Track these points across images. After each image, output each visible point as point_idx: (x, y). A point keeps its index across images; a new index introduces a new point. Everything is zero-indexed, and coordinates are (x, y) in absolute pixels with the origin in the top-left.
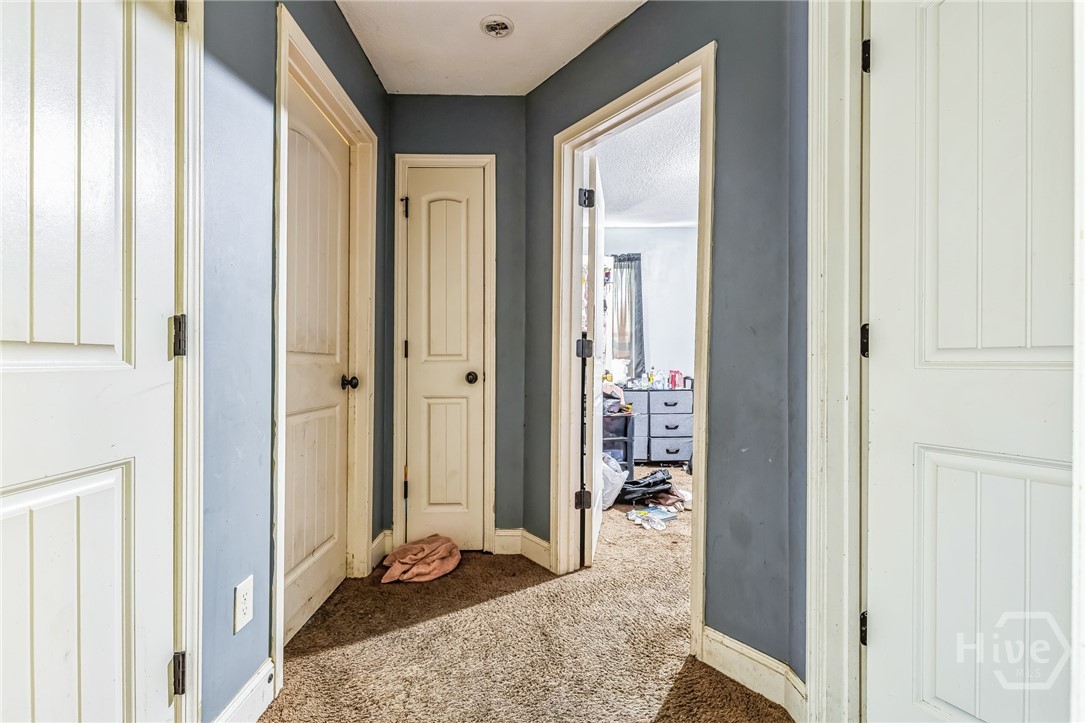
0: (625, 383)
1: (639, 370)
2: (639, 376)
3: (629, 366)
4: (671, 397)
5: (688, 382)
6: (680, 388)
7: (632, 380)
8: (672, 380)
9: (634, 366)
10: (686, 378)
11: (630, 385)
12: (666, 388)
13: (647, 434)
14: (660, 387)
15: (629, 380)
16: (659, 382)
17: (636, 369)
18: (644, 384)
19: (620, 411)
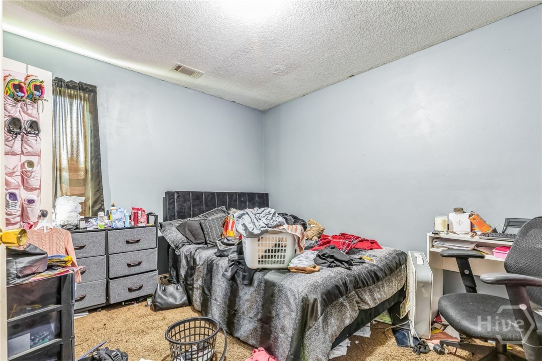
0: (76, 222)
1: (97, 208)
2: (95, 215)
3: (84, 204)
4: (132, 235)
5: (152, 219)
6: (143, 225)
7: (86, 219)
8: (135, 217)
9: (90, 203)
10: (150, 214)
11: (83, 225)
12: (128, 225)
13: (105, 276)
14: (120, 225)
15: (82, 220)
16: (119, 220)
17: (93, 207)
18: (100, 222)
19: (50, 267)
